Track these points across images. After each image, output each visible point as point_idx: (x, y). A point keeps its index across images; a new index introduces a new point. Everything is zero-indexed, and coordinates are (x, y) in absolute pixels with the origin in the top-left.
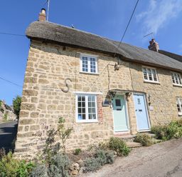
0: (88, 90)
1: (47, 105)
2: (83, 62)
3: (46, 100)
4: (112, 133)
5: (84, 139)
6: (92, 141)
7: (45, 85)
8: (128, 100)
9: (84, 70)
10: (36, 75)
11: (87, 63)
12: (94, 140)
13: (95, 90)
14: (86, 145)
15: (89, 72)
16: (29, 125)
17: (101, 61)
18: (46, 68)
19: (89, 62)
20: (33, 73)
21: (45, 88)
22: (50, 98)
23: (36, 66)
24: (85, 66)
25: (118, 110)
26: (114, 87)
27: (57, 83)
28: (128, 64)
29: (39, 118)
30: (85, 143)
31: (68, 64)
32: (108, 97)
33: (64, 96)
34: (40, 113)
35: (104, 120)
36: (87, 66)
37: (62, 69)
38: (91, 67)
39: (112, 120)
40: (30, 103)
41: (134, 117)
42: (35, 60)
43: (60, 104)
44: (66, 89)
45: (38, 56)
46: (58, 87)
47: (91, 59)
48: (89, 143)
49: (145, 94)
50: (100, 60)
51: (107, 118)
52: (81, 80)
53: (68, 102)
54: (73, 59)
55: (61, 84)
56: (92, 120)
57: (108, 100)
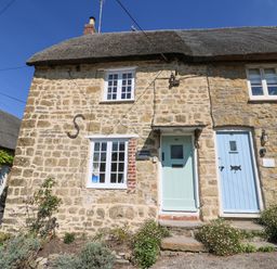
0: (111, 132)
1: (45, 158)
2: (110, 84)
3: (44, 151)
4: (152, 212)
5: (95, 217)
6: (109, 223)
7: (45, 129)
8: (198, 147)
9: (109, 97)
10: (35, 116)
11: (116, 83)
12: (112, 222)
13: (124, 130)
14: (96, 228)
15: (119, 98)
16: (20, 188)
17: (141, 75)
18: (48, 104)
19: (120, 82)
20: (32, 114)
21: (44, 134)
22: (50, 148)
23: (37, 103)
24: (112, 91)
25: (174, 166)
26: (164, 120)
27: (61, 125)
28: (203, 69)
29: (33, 178)
30: (96, 223)
31: (82, 92)
32: (149, 141)
33: (70, 145)
34: (35, 171)
35: (138, 186)
36: (115, 90)
37: (71, 102)
38: (124, 89)
39: (155, 186)
40: (25, 156)
41: (213, 183)
42: (36, 94)
43: (63, 157)
44: (74, 132)
45: (41, 88)
46: (63, 130)
47: (124, 76)
48: (103, 226)
49: (252, 128)
50: (138, 74)
51: (145, 181)
52: (99, 116)
53: (76, 154)
54: (90, 82)
55: (67, 126)
56: (117, 185)
57: (149, 147)
